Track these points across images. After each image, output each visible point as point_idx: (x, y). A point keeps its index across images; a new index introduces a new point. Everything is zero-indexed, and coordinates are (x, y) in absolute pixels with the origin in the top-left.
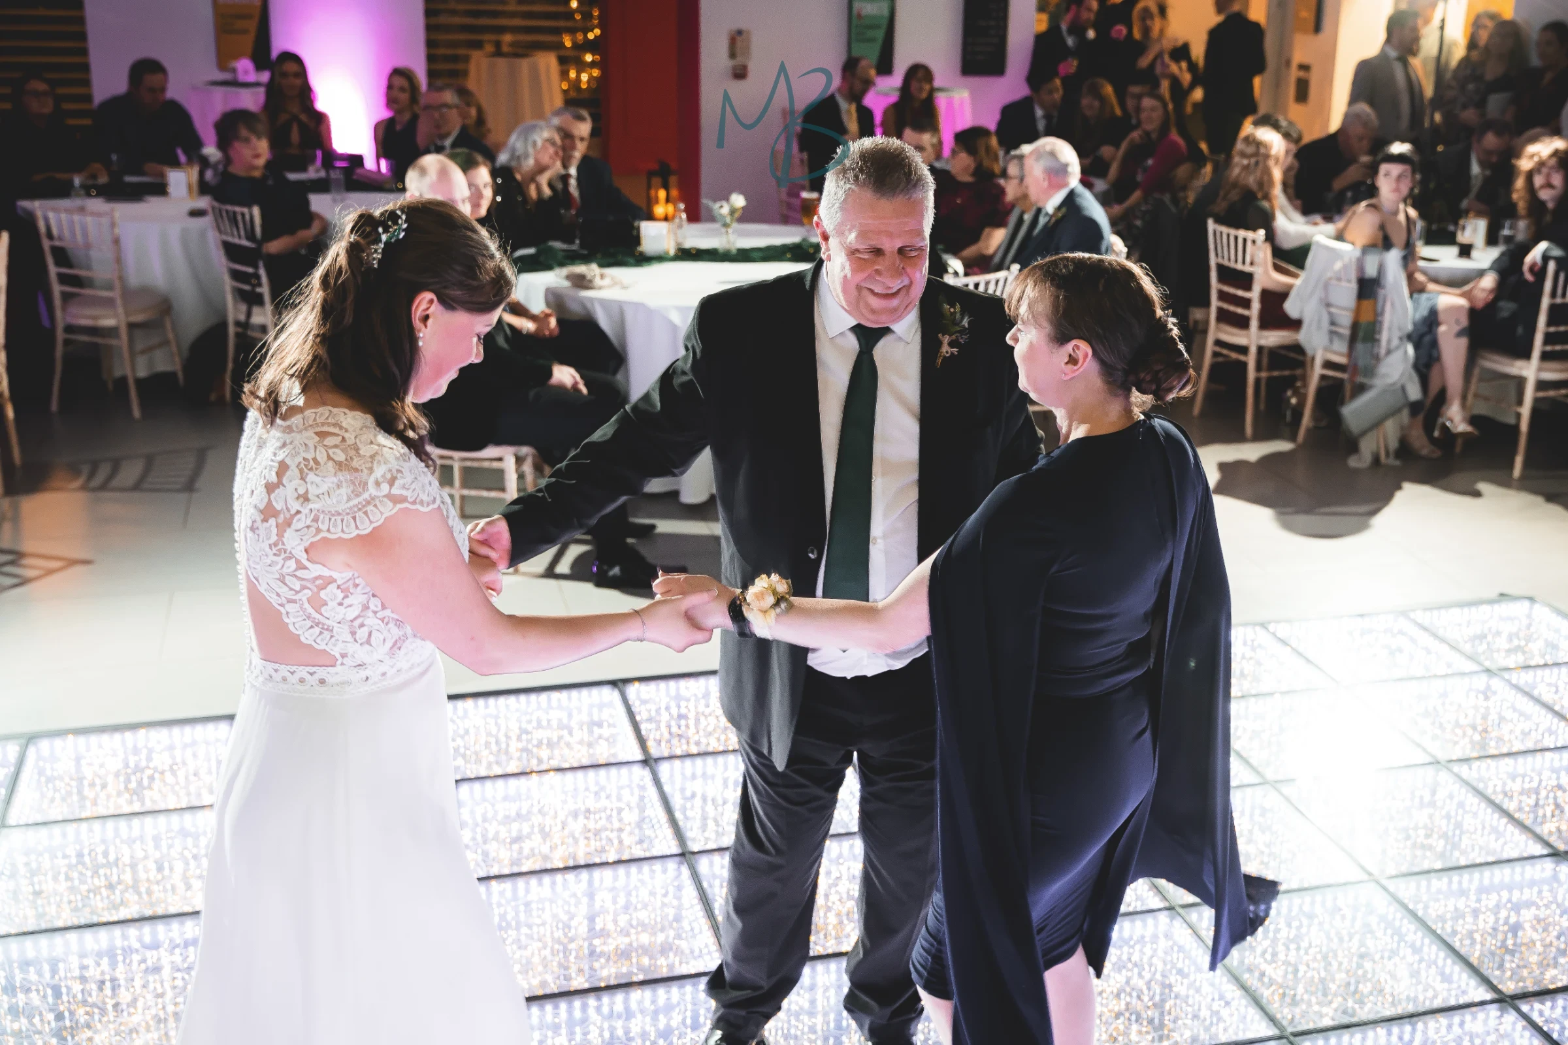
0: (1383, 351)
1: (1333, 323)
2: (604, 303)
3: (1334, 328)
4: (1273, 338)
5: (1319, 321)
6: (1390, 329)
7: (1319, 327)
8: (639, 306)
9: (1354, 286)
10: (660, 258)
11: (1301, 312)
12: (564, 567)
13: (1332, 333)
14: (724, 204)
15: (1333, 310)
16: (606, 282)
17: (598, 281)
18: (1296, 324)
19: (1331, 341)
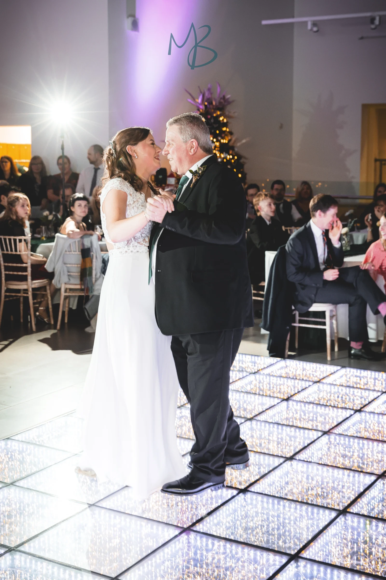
0: (94, 280)
1: (68, 272)
3: (69, 274)
4: (37, 283)
5: (63, 272)
6: (96, 269)
7: (64, 274)
9: (80, 253)
11: (54, 269)
13: (69, 275)
15: (68, 265)
18: (51, 276)
19: (69, 279)
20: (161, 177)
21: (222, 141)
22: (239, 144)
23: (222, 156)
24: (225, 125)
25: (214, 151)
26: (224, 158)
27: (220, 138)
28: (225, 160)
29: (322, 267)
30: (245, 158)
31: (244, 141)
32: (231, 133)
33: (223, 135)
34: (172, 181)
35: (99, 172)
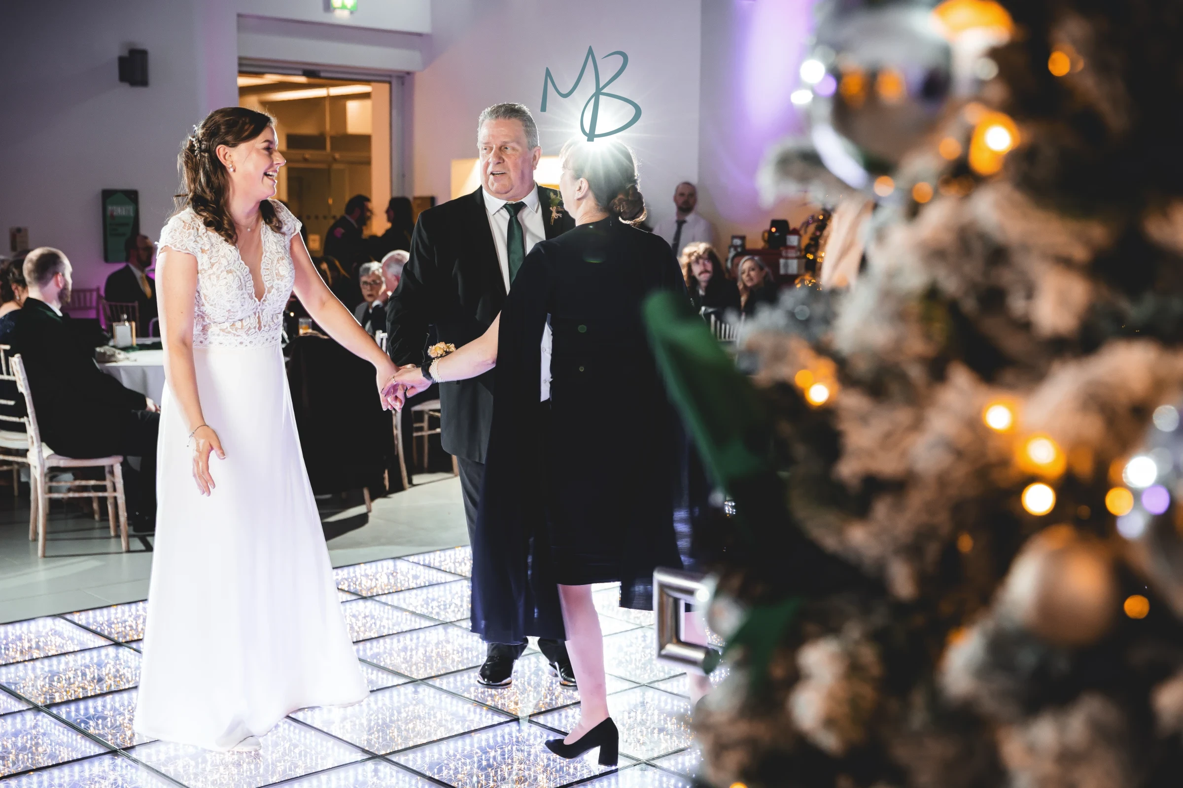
34: (793, 240)
35: (685, 226)
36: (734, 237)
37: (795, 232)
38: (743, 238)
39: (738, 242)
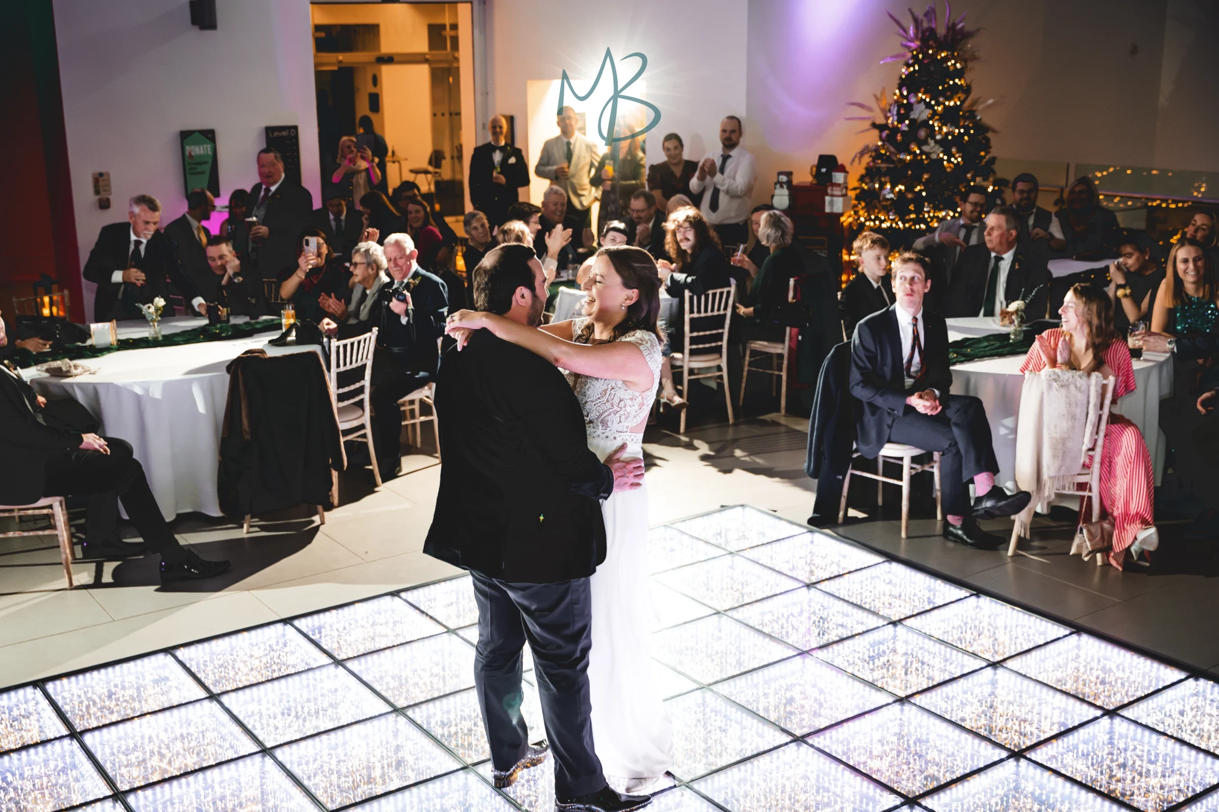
2: (81, 386)
8: (108, 385)
10: (108, 349)
12: (107, 578)
14: (150, 305)
16: (79, 370)
17: (74, 371)
20: (824, 170)
21: (947, 103)
22: (981, 107)
23: (945, 129)
24: (960, 74)
25: (931, 122)
26: (947, 134)
27: (941, 99)
28: (950, 137)
29: (909, 382)
30: (994, 131)
31: (991, 101)
32: (967, 90)
33: (948, 94)
34: (839, 177)
35: (729, 161)
36: (780, 173)
37: (842, 169)
38: (789, 174)
39: (784, 178)
